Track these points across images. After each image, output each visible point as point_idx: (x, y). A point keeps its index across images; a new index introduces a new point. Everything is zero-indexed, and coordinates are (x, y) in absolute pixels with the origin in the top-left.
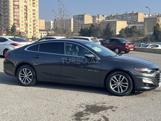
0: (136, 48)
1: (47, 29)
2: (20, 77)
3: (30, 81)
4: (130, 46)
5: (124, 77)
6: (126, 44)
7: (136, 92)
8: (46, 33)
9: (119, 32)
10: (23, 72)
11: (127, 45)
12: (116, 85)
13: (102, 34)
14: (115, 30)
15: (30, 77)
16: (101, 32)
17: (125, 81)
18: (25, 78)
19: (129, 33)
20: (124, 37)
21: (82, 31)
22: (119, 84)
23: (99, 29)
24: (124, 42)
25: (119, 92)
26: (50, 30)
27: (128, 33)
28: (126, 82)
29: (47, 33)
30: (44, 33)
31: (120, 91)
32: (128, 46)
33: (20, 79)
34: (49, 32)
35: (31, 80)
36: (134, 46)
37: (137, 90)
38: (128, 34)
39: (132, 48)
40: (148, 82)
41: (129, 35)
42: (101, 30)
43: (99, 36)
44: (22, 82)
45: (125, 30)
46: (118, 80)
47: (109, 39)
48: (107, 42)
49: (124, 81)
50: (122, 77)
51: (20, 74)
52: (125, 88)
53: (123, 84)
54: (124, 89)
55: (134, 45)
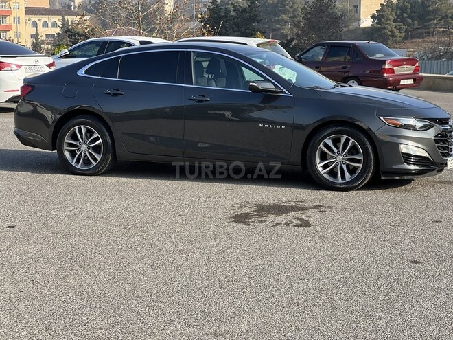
0: (422, 78)
1: (58, 6)
2: (67, 150)
3: (95, 160)
4: (399, 70)
5: (352, 140)
6: (384, 62)
7: (383, 178)
8: (54, 24)
9: (373, 17)
10: (74, 137)
11: (387, 66)
12: (333, 162)
13: (297, 26)
14: (357, 8)
15: (97, 149)
16: (295, 17)
17: (354, 152)
18: (81, 154)
19: (413, 20)
20: (393, 36)
21: (215, 13)
22: (340, 158)
23: (285, 5)
24: (379, 56)
25: (340, 181)
26: (69, 7)
27: (410, 21)
28: (357, 152)
29: (60, 24)
30: (45, 25)
31: (343, 177)
32: (391, 71)
33: (67, 155)
34: (70, 19)
35: (98, 158)
36: (416, 70)
37: (385, 174)
38: (409, 25)
39: (406, 77)
40: (415, 151)
41: (414, 30)
42: (295, 10)
43: (287, 36)
44: (73, 164)
45: (398, 7)
46: (338, 148)
47: (323, 45)
48: (318, 56)
49: (354, 150)
50: (347, 141)
51: (66, 141)
52: (355, 169)
53: (349, 160)
54: (352, 171)
55: (417, 65)
